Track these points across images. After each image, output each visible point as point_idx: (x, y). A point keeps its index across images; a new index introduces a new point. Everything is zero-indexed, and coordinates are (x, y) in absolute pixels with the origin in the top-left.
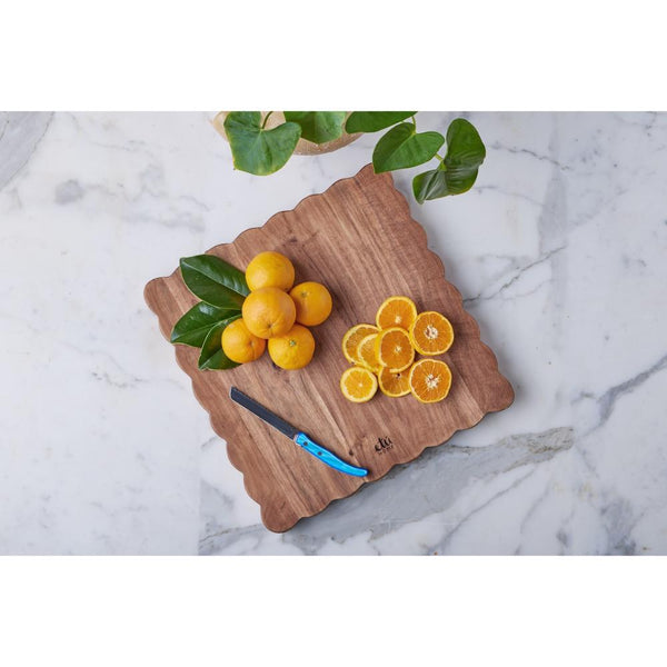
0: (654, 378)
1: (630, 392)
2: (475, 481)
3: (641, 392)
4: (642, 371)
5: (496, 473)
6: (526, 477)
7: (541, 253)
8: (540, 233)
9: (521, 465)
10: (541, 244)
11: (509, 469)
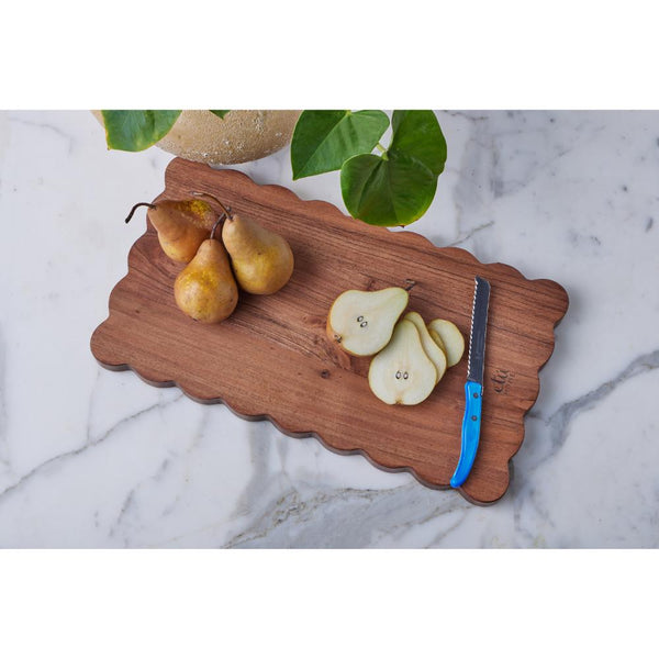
0: (622, 390)
1: (590, 408)
2: (380, 537)
3: (605, 407)
4: (605, 379)
5: (409, 525)
6: (452, 529)
7: (460, 233)
8: (457, 206)
9: (444, 512)
10: (459, 221)
11: (427, 519)
